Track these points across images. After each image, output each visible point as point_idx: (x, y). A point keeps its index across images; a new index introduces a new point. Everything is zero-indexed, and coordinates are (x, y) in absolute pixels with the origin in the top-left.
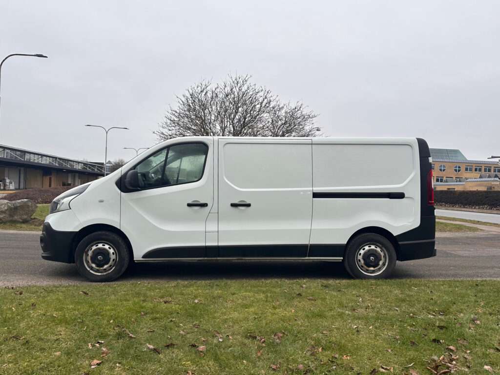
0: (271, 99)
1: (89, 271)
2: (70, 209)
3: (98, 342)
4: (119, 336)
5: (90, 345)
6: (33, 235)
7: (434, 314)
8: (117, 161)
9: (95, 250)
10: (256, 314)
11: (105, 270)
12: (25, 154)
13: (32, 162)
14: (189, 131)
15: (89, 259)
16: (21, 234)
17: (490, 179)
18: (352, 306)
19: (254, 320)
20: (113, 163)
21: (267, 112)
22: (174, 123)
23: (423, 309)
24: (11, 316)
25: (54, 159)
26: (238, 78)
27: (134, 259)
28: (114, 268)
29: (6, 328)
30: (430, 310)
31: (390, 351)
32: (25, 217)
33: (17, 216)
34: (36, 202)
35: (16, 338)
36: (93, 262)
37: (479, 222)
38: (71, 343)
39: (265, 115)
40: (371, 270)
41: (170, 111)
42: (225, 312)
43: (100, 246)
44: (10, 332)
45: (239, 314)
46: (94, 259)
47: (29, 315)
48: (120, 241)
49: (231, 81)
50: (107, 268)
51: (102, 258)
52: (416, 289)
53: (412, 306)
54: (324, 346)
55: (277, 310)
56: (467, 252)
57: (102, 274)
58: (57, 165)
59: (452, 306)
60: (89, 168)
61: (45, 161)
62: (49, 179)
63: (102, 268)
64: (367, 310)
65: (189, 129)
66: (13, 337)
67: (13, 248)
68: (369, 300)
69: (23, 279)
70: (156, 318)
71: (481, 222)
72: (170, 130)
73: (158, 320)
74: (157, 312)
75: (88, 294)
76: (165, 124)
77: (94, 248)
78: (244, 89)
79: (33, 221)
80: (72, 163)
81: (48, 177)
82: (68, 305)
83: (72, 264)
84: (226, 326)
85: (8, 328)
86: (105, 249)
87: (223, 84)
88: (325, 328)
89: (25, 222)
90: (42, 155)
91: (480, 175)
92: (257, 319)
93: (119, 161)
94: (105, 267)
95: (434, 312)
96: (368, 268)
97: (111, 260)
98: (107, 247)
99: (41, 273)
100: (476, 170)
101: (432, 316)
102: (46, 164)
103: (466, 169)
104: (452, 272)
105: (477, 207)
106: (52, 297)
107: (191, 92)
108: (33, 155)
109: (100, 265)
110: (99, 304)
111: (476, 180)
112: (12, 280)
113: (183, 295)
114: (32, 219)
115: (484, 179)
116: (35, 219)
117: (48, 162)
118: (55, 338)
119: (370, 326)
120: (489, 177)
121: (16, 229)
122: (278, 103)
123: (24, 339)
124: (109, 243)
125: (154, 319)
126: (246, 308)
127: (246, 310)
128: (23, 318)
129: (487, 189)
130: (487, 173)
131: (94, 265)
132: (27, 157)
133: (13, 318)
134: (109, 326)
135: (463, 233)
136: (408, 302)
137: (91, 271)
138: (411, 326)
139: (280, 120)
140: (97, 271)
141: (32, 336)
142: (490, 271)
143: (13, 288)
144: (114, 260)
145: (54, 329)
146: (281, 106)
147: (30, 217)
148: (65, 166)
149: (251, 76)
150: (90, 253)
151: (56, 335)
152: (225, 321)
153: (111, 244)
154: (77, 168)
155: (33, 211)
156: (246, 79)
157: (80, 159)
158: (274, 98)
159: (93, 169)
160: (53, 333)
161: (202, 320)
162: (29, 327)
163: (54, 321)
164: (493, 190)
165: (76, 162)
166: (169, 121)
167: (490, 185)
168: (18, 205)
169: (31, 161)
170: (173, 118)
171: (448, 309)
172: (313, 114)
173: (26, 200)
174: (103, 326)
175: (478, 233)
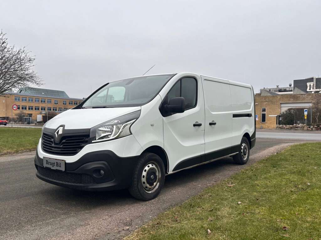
2: (131, 134)
15: (145, 180)
27: (169, 173)
28: (159, 184)
36: (147, 182)
40: (245, 157)
43: (151, 166)
46: (148, 179)
86: (154, 169)
98: (154, 166)
100: (75, 104)
103: (70, 104)
131: (148, 185)
150: (145, 174)
153: (156, 163)
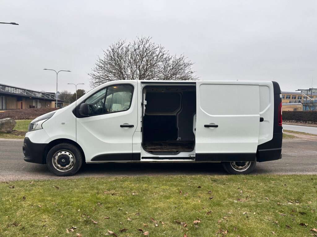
0: (164, 53)
1: (56, 169)
2: (43, 128)
3: (73, 228)
4: (87, 222)
5: (67, 230)
6: (15, 142)
7: (292, 201)
8: (63, 92)
9: (60, 156)
10: (175, 204)
11: (67, 169)
12: (5, 88)
13: (10, 93)
14: (111, 74)
15: (56, 161)
16: (7, 141)
17: (296, 104)
18: (237, 196)
19: (175, 208)
20: (60, 93)
21: (161, 62)
22: (101, 68)
23: (284, 198)
24: (9, 206)
25: (24, 91)
26: (143, 39)
27: (86, 161)
28: (73, 167)
29: (7, 217)
30: (289, 199)
31: (274, 233)
32: (9, 129)
33: (4, 129)
34: (14, 118)
35: (15, 224)
36: (59, 163)
37: (293, 131)
38: (54, 228)
39: (160, 63)
40: (240, 168)
41: (99, 60)
42: (154, 202)
43: (63, 153)
44: (10, 220)
45: (164, 203)
46: (59, 161)
47: (21, 205)
48: (76, 150)
49: (139, 41)
50: (68, 167)
51: (65, 161)
52: (274, 182)
53: (276, 196)
54: (228, 229)
55: (189, 200)
56: (293, 153)
57: (65, 171)
58: (26, 94)
59: (303, 196)
60: (46, 96)
61: (18, 92)
62: (21, 103)
63: (64, 167)
64: (247, 199)
65: (111, 72)
66: (13, 224)
67: (3, 151)
68: (246, 191)
69: (13, 174)
70: (109, 207)
71: (294, 131)
72: (99, 73)
73: (110, 209)
74: (109, 203)
75: (58, 188)
76: (95, 68)
77: (59, 154)
78: (147, 46)
79: (14, 132)
80: (35, 93)
81: (20, 102)
82: (47, 197)
83: (44, 165)
84: (157, 213)
85: (9, 217)
86: (66, 155)
87: (133, 43)
88: (225, 215)
89: (9, 132)
90: (16, 88)
91: (290, 101)
92: (177, 208)
93: (64, 91)
94: (67, 166)
95: (292, 200)
96: (238, 167)
97: (71, 162)
98: (67, 153)
99: (24, 170)
100: (287, 98)
101: (291, 204)
102: (19, 94)
104: (289, 168)
105: (288, 121)
106: (35, 190)
107: (112, 47)
108: (10, 88)
109: (63, 165)
110: (69, 196)
111: (287, 104)
112: (5, 175)
113: (122, 188)
114: (13, 131)
115: (291, 104)
116: (15, 130)
117: (20, 92)
118: (42, 224)
119: (254, 213)
120: (295, 102)
121: (4, 137)
122: (168, 56)
123: (21, 225)
124: (69, 151)
125: (108, 208)
126: (168, 199)
127: (168, 200)
128: (18, 208)
129: (294, 110)
130: (294, 100)
131: (59, 166)
132: (7, 89)
133: (11, 208)
134: (78, 214)
135: (286, 140)
136: (273, 193)
137: (58, 169)
138: (281, 212)
139: (169, 66)
140: (62, 169)
141: (26, 223)
142: (312, 167)
143: (7, 183)
144: (72, 162)
145: (40, 217)
146: (170, 57)
147: (12, 129)
148: (31, 95)
149: (151, 38)
150: (57, 157)
151: (42, 222)
152: (156, 209)
153: (70, 152)
154: (38, 96)
155: (14, 126)
156: (149, 39)
157: (40, 91)
158: (166, 52)
159: (48, 97)
160: (40, 221)
161: (140, 208)
162: (23, 216)
163: (39, 210)
164: (298, 110)
165: (38, 92)
166: (98, 67)
167: (296, 107)
168: (4, 122)
169: (9, 91)
170: (101, 65)
171: (301, 198)
172: (190, 62)
173: (9, 119)
174: (75, 214)
175: (295, 139)
